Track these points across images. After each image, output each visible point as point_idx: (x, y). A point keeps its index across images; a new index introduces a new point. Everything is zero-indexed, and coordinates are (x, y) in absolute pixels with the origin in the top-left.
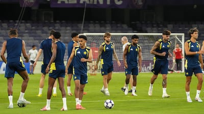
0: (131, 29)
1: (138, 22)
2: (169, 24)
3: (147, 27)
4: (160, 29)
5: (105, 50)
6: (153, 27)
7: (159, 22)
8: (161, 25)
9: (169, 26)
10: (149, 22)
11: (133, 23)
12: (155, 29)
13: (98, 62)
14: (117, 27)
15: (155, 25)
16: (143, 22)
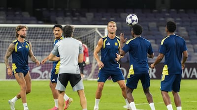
0: (35, 18)
1: (44, 9)
2: (89, 12)
3: (57, 16)
4: (75, 18)
5: (16, 50)
6: (66, 16)
7: (75, 10)
8: (77, 14)
9: (88, 14)
10: (59, 9)
11: (38, 10)
12: (69, 18)
13: (11, 68)
14: (15, 16)
15: (68, 14)
16: (52, 9)
